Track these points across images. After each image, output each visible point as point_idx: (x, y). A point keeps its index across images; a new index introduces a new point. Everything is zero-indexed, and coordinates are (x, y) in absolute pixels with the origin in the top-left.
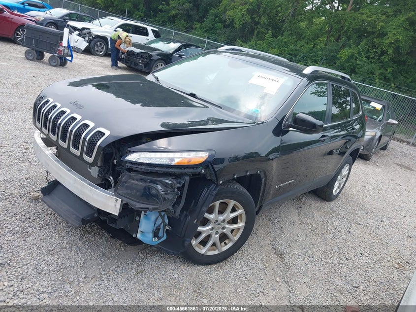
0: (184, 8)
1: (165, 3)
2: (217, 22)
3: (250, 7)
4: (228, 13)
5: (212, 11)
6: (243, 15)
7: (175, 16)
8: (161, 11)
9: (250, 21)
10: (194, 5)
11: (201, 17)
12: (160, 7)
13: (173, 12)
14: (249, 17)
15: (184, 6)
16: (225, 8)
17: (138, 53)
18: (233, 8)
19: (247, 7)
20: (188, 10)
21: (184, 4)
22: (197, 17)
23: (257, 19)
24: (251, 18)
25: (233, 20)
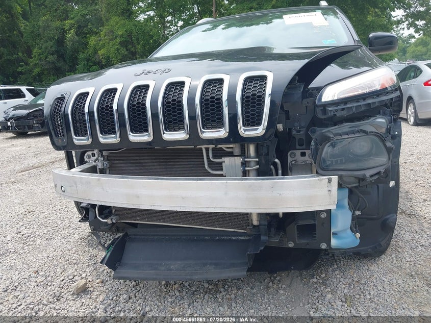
0: (49, 62)
1: (23, 63)
2: (92, 66)
3: (122, 39)
4: (100, 52)
5: (81, 56)
6: (118, 49)
7: (39, 75)
8: (21, 73)
9: (126, 53)
10: (59, 57)
11: (70, 66)
12: (19, 69)
13: (37, 70)
14: (125, 49)
15: (48, 59)
16: (95, 49)
17: (28, 114)
18: (103, 46)
19: (118, 40)
20: (53, 63)
21: (46, 58)
22: (67, 67)
23: (133, 49)
24: (127, 50)
25: (109, 57)
